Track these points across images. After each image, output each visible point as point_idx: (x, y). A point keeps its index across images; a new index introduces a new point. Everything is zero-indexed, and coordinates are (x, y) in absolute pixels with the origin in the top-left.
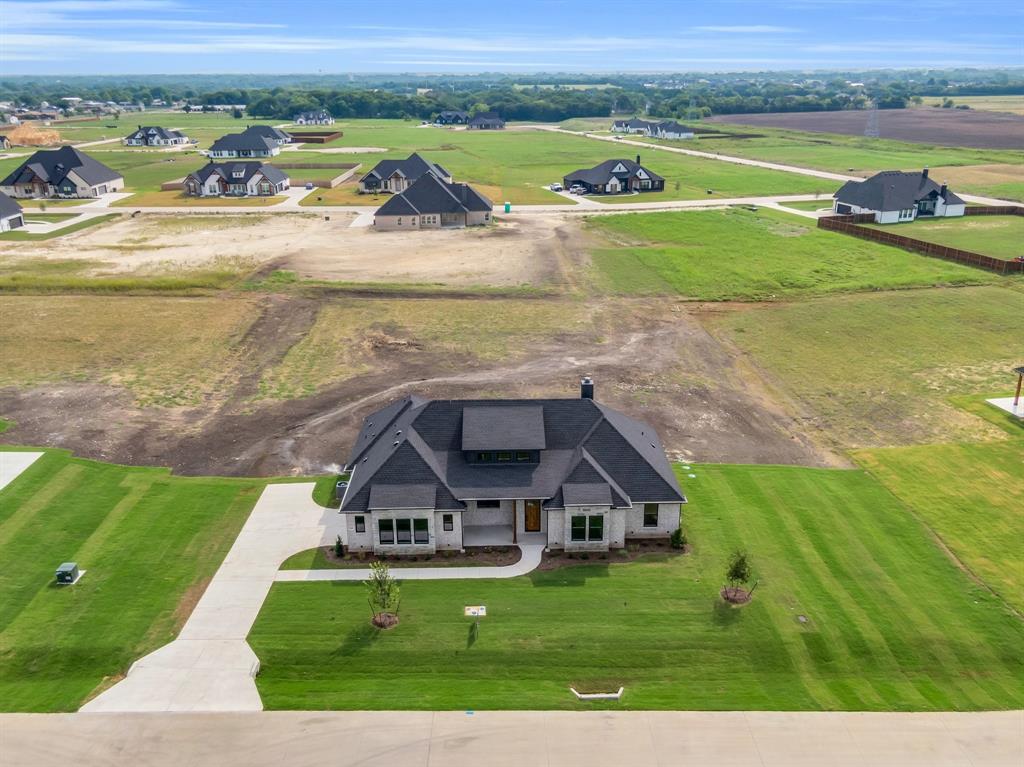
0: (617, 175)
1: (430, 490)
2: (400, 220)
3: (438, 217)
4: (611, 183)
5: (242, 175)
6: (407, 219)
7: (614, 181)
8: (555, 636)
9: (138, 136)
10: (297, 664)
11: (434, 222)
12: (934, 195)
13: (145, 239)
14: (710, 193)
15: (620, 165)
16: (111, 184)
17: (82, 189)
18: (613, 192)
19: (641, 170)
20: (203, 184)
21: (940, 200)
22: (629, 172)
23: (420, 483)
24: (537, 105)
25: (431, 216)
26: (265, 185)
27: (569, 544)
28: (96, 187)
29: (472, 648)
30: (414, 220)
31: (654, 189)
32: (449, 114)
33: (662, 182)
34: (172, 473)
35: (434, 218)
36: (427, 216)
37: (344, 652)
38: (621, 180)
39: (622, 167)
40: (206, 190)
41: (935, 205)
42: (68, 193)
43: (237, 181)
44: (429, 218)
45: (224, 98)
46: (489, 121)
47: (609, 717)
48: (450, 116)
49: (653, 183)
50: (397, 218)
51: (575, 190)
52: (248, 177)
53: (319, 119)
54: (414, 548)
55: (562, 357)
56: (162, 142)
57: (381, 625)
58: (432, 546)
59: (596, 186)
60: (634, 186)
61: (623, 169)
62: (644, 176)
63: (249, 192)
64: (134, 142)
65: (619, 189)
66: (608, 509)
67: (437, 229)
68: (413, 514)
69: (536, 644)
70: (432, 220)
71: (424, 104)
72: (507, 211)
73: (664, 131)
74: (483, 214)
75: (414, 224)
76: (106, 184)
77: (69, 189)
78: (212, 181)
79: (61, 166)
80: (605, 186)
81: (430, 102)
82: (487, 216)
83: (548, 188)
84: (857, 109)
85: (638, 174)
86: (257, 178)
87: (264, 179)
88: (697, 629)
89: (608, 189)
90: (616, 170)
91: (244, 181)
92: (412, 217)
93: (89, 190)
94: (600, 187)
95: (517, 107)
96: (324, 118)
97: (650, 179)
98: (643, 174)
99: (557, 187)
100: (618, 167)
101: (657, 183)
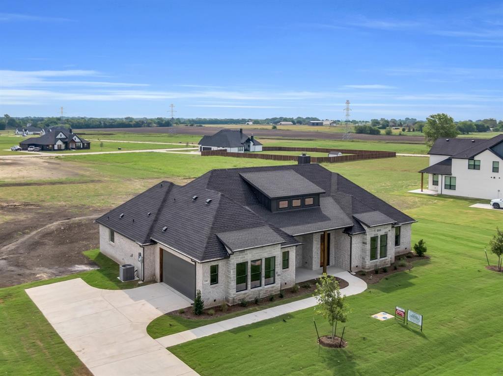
0: (61, 139)
4: (57, 144)
7: (59, 143)
12: (248, 141)
14: (120, 149)
15: (61, 133)
18: (60, 149)
21: (252, 143)
22: (67, 138)
31: (84, 148)
33: (89, 144)
38: (64, 143)
39: (62, 134)
41: (249, 146)
49: (83, 144)
51: (32, 149)
54: (264, 290)
57: (337, 346)
59: (48, 146)
60: (70, 147)
61: (63, 136)
62: (77, 140)
80: (53, 146)
85: (74, 138)
89: (56, 147)
90: (59, 136)
94: (51, 146)
97: (82, 142)
98: (77, 138)
99: (17, 148)
100: (59, 135)
101: (86, 144)
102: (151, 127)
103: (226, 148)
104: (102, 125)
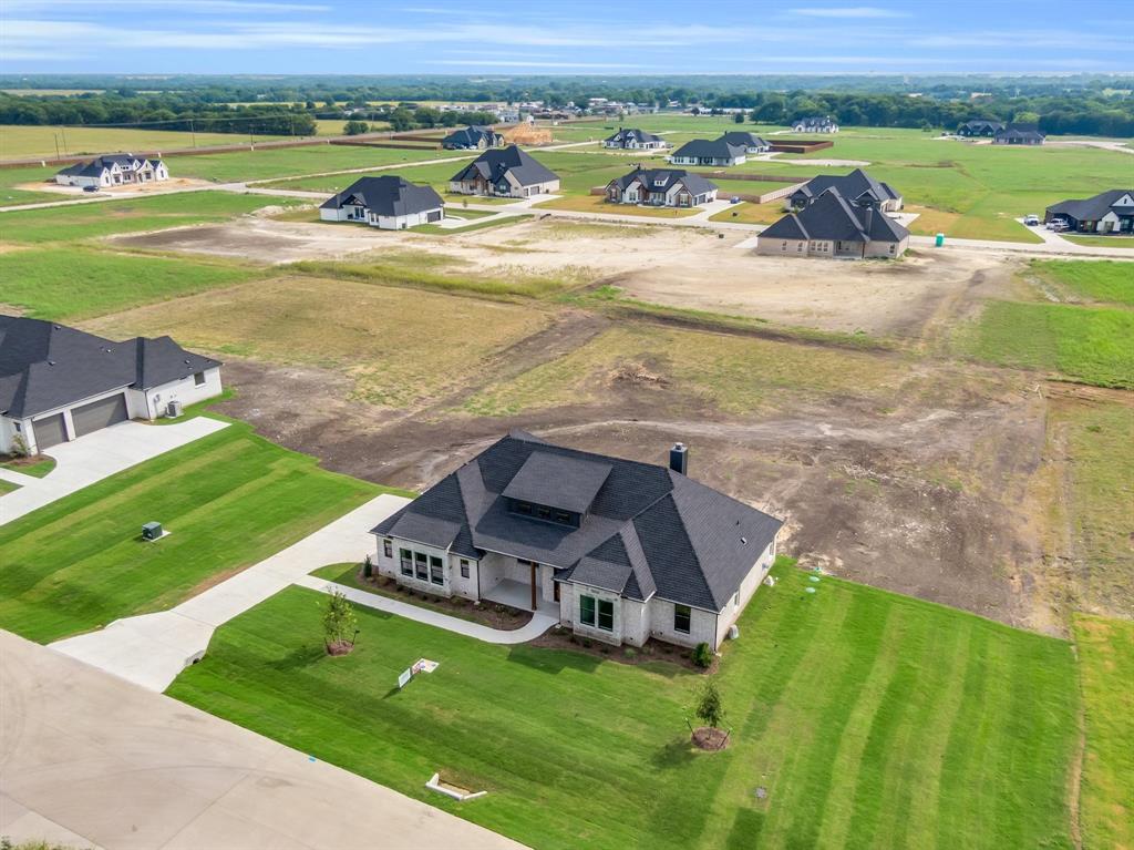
0: (1118, 210)
1: (453, 529)
2: (785, 244)
3: (831, 244)
4: (1105, 219)
5: (664, 183)
6: (793, 244)
7: (1111, 217)
8: (473, 716)
9: (616, 139)
10: (234, 663)
11: (825, 250)
13: (526, 242)
15: (1127, 197)
16: (545, 186)
17: (516, 188)
18: (1110, 232)
20: (624, 191)
23: (449, 520)
24: (1107, 116)
25: (824, 242)
26: (684, 196)
27: (578, 626)
28: (529, 187)
29: (387, 700)
30: (800, 245)
32: (979, 124)
34: (318, 465)
35: (826, 245)
36: (818, 242)
37: (279, 666)
38: (1121, 217)
39: (1130, 200)
40: (626, 198)
42: (503, 192)
43: (658, 190)
44: (820, 245)
45: (738, 101)
46: (1021, 134)
47: (429, 814)
48: (979, 127)
50: (781, 241)
51: (1053, 225)
52: (669, 186)
53: (821, 126)
54: (429, 586)
55: (817, 422)
56: (637, 145)
57: (330, 651)
58: (445, 589)
59: (1083, 222)
63: (667, 203)
64: (612, 144)
65: (1117, 227)
66: (619, 597)
67: (827, 257)
68: (430, 552)
69: (447, 718)
70: (823, 248)
71: (954, 112)
72: (938, 244)
74: (888, 245)
75: (800, 250)
76: (541, 185)
77: (505, 188)
78: (633, 188)
79: (503, 165)
80: (1096, 223)
81: (962, 110)
82: (893, 247)
83: (1021, 221)
86: (677, 187)
87: (684, 190)
88: (626, 759)
89: (1100, 226)
90: (1120, 203)
91: (663, 191)
92: (799, 242)
93: (522, 189)
94: (1089, 224)
95: (1077, 118)
96: (827, 124)
99: (1031, 220)
100: (1123, 199)
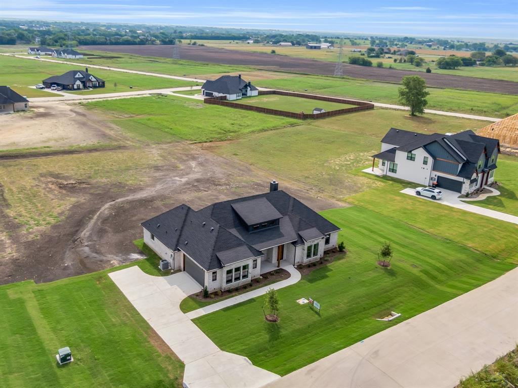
0: (79, 79)
4: (76, 83)
7: (78, 82)
8: (346, 301)
12: (246, 86)
14: (131, 88)
15: (79, 73)
18: (79, 89)
19: (91, 76)
21: (249, 89)
22: (84, 77)
23: (237, 247)
27: (306, 260)
29: (322, 317)
31: (99, 87)
33: (103, 83)
37: (273, 339)
38: (82, 82)
39: (80, 74)
41: (246, 91)
49: (99, 83)
51: (54, 88)
54: (242, 281)
57: (273, 321)
58: (250, 278)
59: (68, 85)
60: (88, 85)
61: (81, 76)
62: (93, 79)
65: (81, 87)
68: (240, 264)
69: (344, 306)
73: (66, 54)
74: (23, 104)
80: (73, 85)
82: (26, 105)
83: (35, 87)
84: (153, 44)
85: (90, 78)
88: (388, 281)
89: (75, 87)
90: (77, 76)
94: (71, 86)
97: (97, 81)
98: (93, 78)
99: (41, 87)
101: (101, 83)
102: (155, 44)
103: (227, 95)
104: (108, 41)
